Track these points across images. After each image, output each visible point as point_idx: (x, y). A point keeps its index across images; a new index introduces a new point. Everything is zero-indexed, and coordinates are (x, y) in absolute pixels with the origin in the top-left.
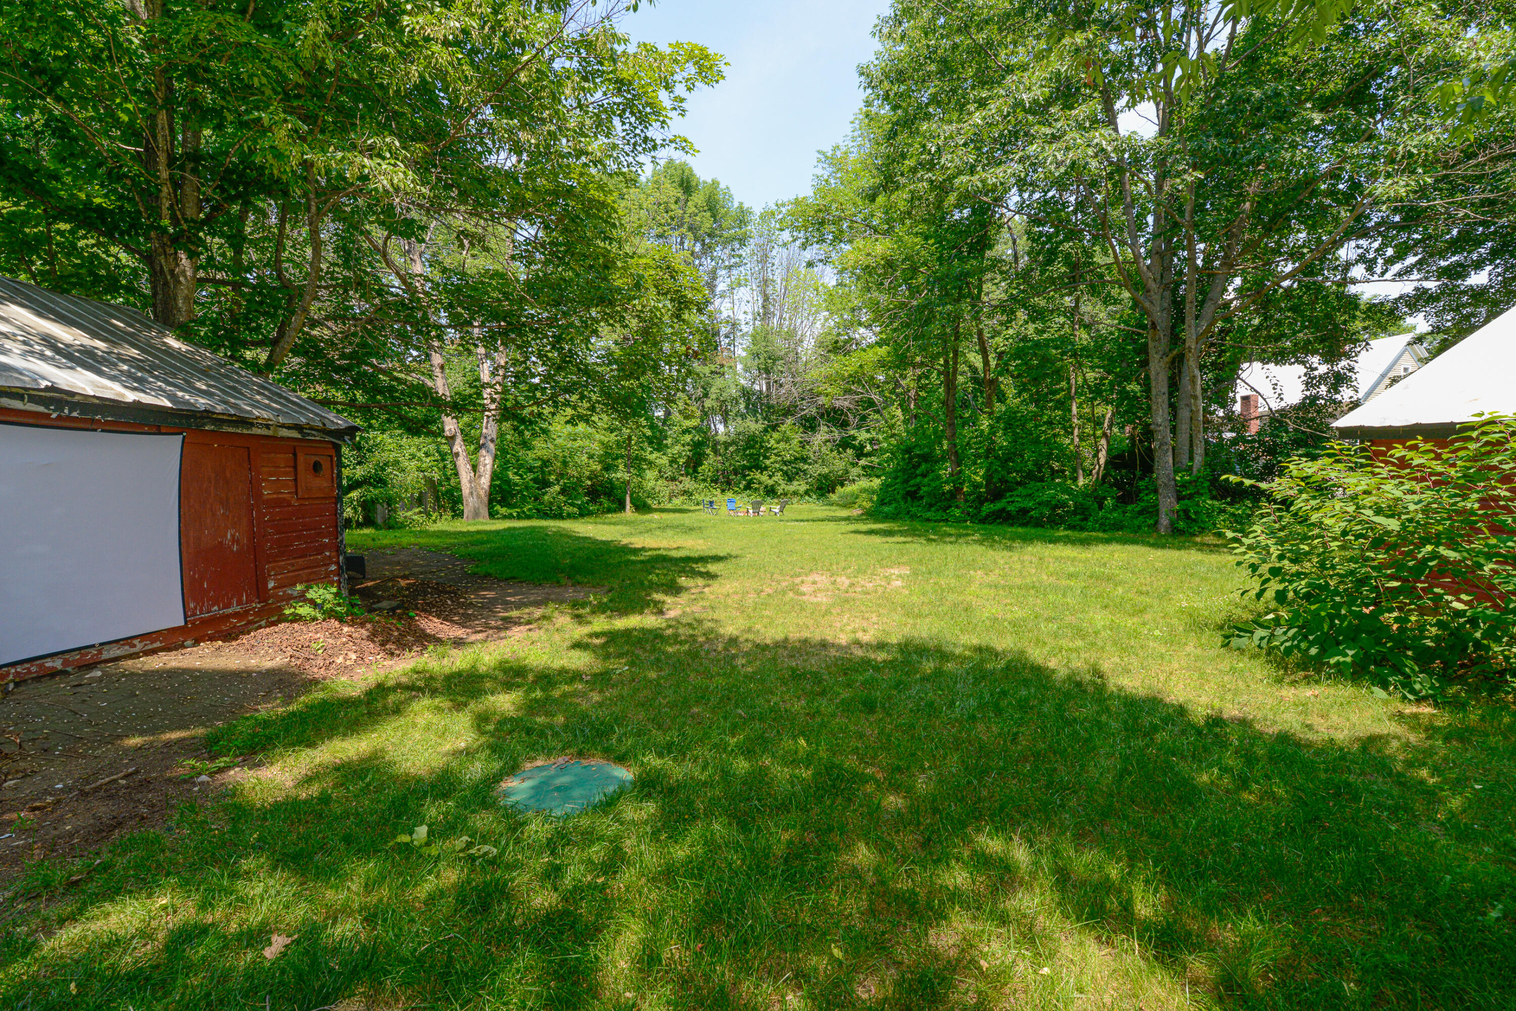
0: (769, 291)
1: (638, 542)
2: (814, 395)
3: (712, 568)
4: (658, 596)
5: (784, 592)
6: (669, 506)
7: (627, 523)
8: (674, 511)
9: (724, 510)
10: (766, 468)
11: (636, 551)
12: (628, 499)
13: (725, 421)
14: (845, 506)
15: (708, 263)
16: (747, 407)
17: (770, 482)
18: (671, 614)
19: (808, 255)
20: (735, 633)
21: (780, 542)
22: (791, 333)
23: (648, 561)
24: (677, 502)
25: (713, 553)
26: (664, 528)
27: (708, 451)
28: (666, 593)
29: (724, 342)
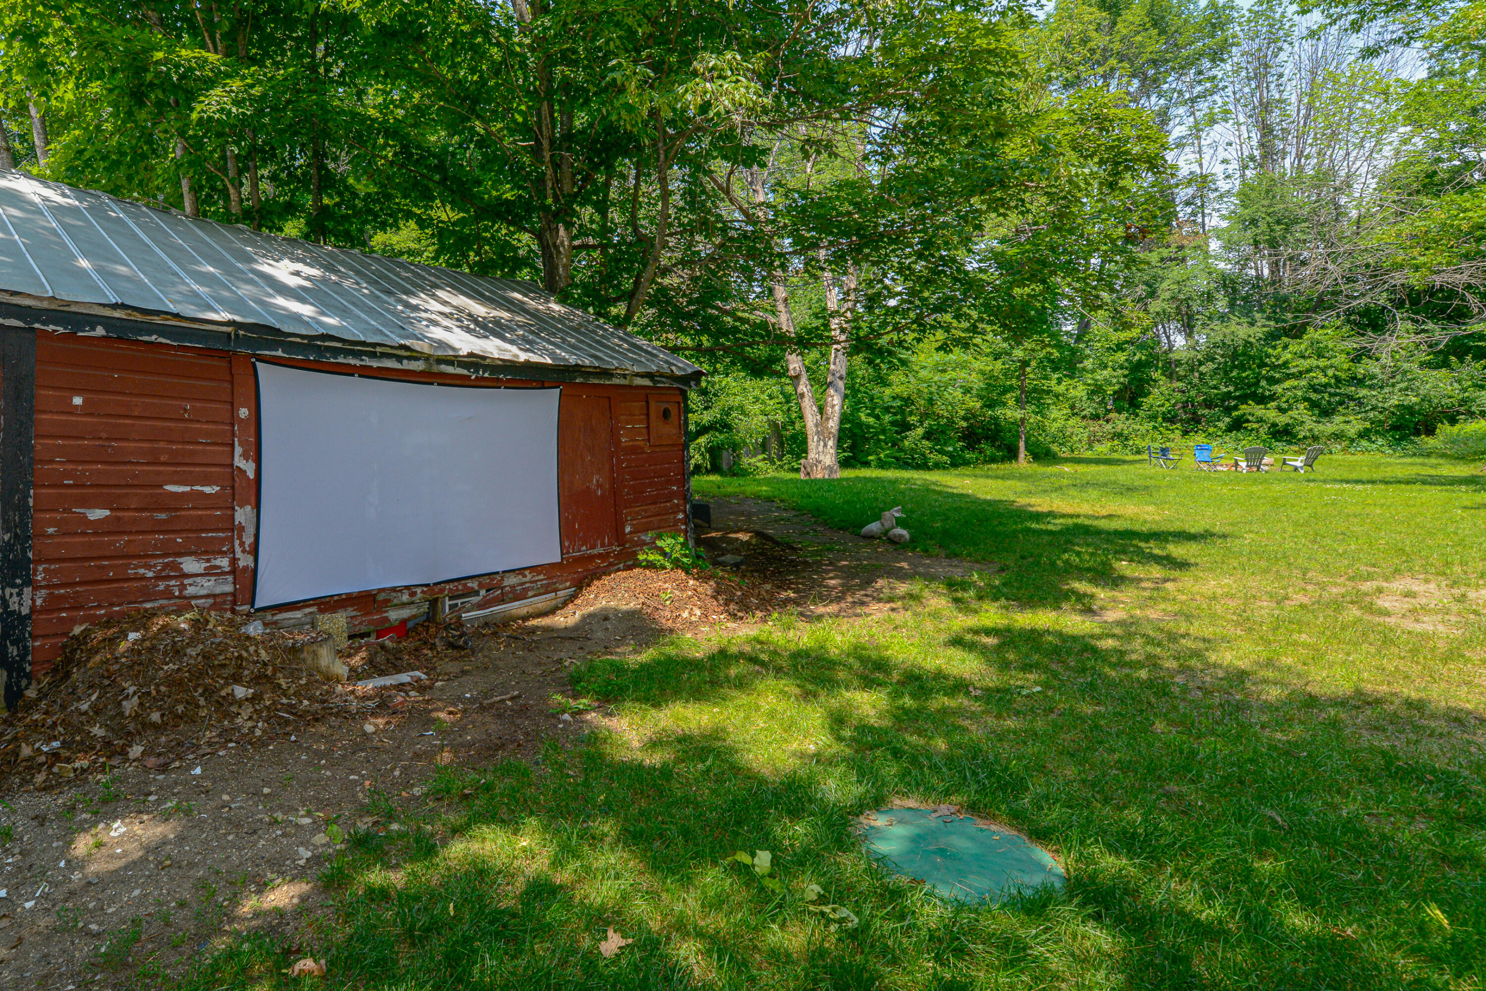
0: (1274, 117)
1: (1041, 503)
2: (1376, 273)
3: (1177, 550)
4: (1082, 586)
6: (1088, 454)
7: (1022, 477)
8: (1097, 462)
9: (1188, 462)
10: (1273, 397)
11: (1038, 517)
12: (1022, 444)
13: (1188, 328)
14: (1461, 458)
16: (1232, 305)
17: (1282, 420)
18: (1111, 616)
21: (1315, 516)
22: (1324, 177)
23: (1061, 532)
24: (1102, 449)
25: (1177, 526)
26: (1084, 485)
27: (1156, 375)
28: (1093, 581)
29: (1184, 212)
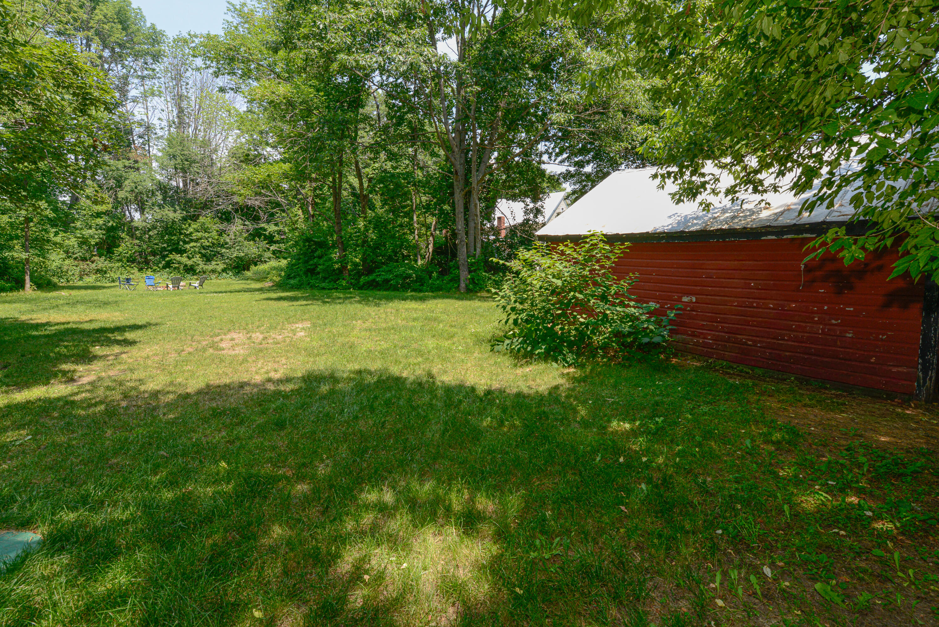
0: (184, 104)
1: (41, 317)
2: (229, 195)
3: (129, 336)
4: (65, 367)
5: (204, 350)
6: (80, 283)
7: (27, 301)
8: (86, 288)
9: (142, 286)
10: (185, 251)
11: (37, 326)
12: (27, 278)
13: (142, 210)
14: (258, 280)
15: (118, 70)
16: (164, 199)
17: (189, 263)
18: (85, 380)
19: (221, 81)
20: (157, 388)
21: (200, 310)
22: (206, 143)
23: (55, 335)
24: (90, 280)
25: (132, 322)
26: (74, 303)
27: (123, 235)
28: (76, 362)
29: (138, 142)
